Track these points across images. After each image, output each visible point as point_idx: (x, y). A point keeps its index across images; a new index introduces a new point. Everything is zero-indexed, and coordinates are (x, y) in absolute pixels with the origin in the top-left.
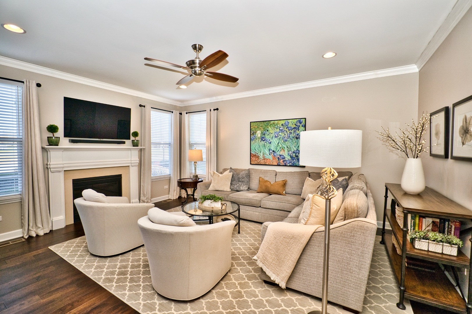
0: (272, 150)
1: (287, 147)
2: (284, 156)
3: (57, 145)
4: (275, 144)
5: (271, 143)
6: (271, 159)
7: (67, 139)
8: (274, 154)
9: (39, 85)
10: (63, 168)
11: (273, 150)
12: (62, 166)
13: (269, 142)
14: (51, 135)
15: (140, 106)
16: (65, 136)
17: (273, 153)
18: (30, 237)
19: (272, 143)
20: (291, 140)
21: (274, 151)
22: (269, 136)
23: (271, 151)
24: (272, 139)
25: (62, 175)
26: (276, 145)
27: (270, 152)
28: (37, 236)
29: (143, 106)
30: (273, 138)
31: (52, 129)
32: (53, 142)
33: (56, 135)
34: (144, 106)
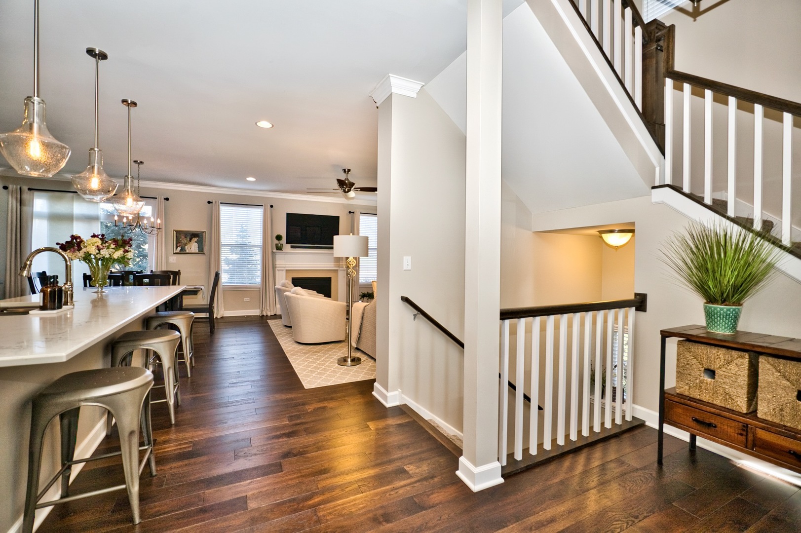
3: (281, 250)
7: (289, 246)
9: (272, 206)
10: (285, 267)
12: (284, 266)
14: (277, 242)
15: (350, 212)
16: (287, 243)
18: (263, 316)
25: (284, 273)
28: (267, 316)
29: (352, 212)
31: (279, 238)
32: (279, 248)
33: (281, 242)
34: (354, 213)
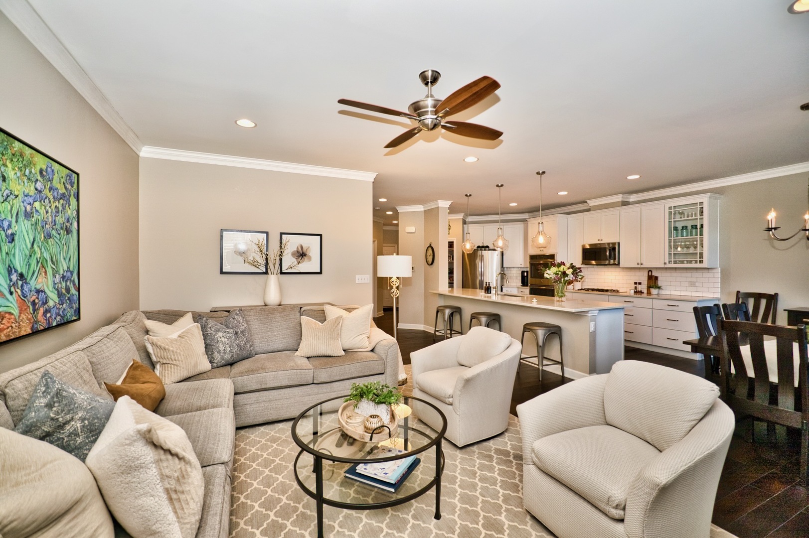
0: (16, 271)
1: (52, 260)
2: (45, 293)
4: (24, 247)
5: (13, 240)
6: (16, 312)
8: (22, 286)
11: (19, 271)
13: (9, 232)
17: (20, 283)
19: (16, 238)
20: (58, 236)
21: (21, 276)
22: (9, 208)
23: (14, 277)
24: (17, 222)
26: (27, 247)
27: (11, 280)
30: (21, 218)
